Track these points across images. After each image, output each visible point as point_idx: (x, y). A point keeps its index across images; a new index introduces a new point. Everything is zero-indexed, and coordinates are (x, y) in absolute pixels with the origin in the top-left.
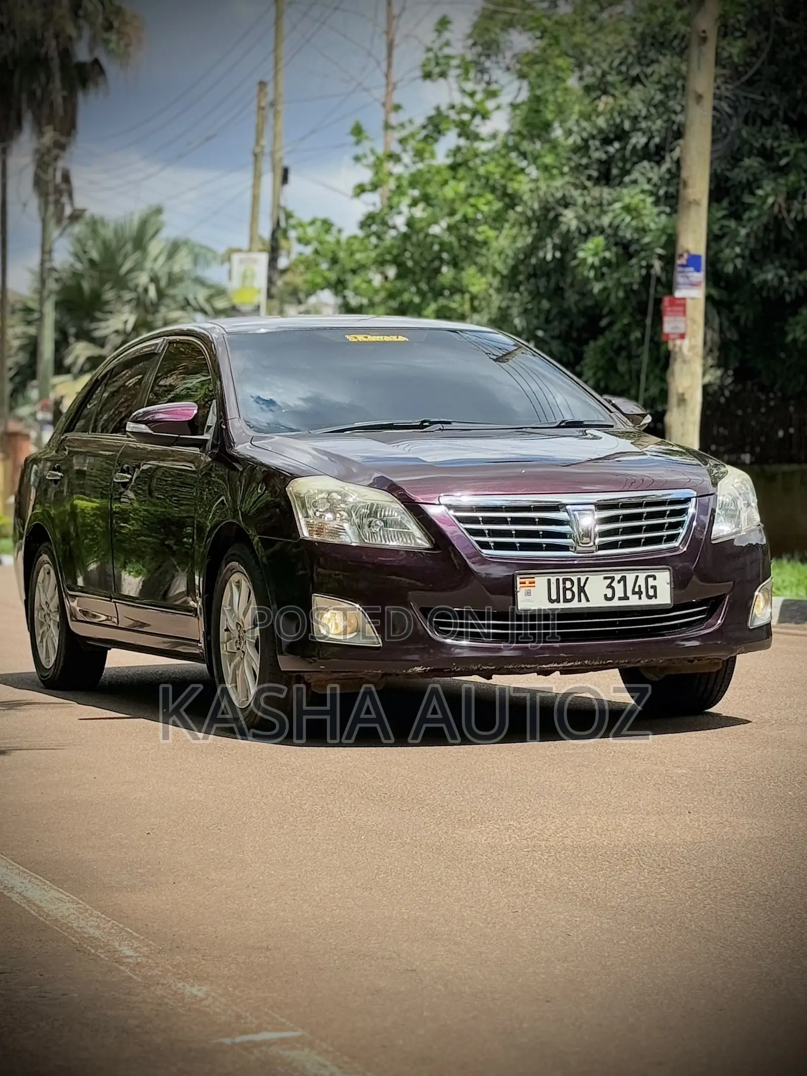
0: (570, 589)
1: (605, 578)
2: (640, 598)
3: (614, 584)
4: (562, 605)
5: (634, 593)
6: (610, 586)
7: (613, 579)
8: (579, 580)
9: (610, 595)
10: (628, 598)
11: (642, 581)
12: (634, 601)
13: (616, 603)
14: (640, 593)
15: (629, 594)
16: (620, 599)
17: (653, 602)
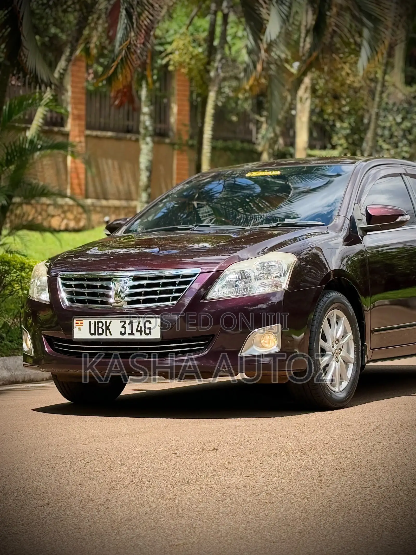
0: (101, 328)
1: (121, 322)
2: (141, 334)
3: (126, 325)
4: (97, 337)
5: (137, 331)
6: (123, 327)
7: (125, 322)
8: (106, 322)
9: (123, 332)
10: (133, 334)
11: (142, 325)
12: (137, 336)
13: (127, 337)
14: (141, 331)
15: (134, 332)
16: (129, 334)
17: (149, 337)
